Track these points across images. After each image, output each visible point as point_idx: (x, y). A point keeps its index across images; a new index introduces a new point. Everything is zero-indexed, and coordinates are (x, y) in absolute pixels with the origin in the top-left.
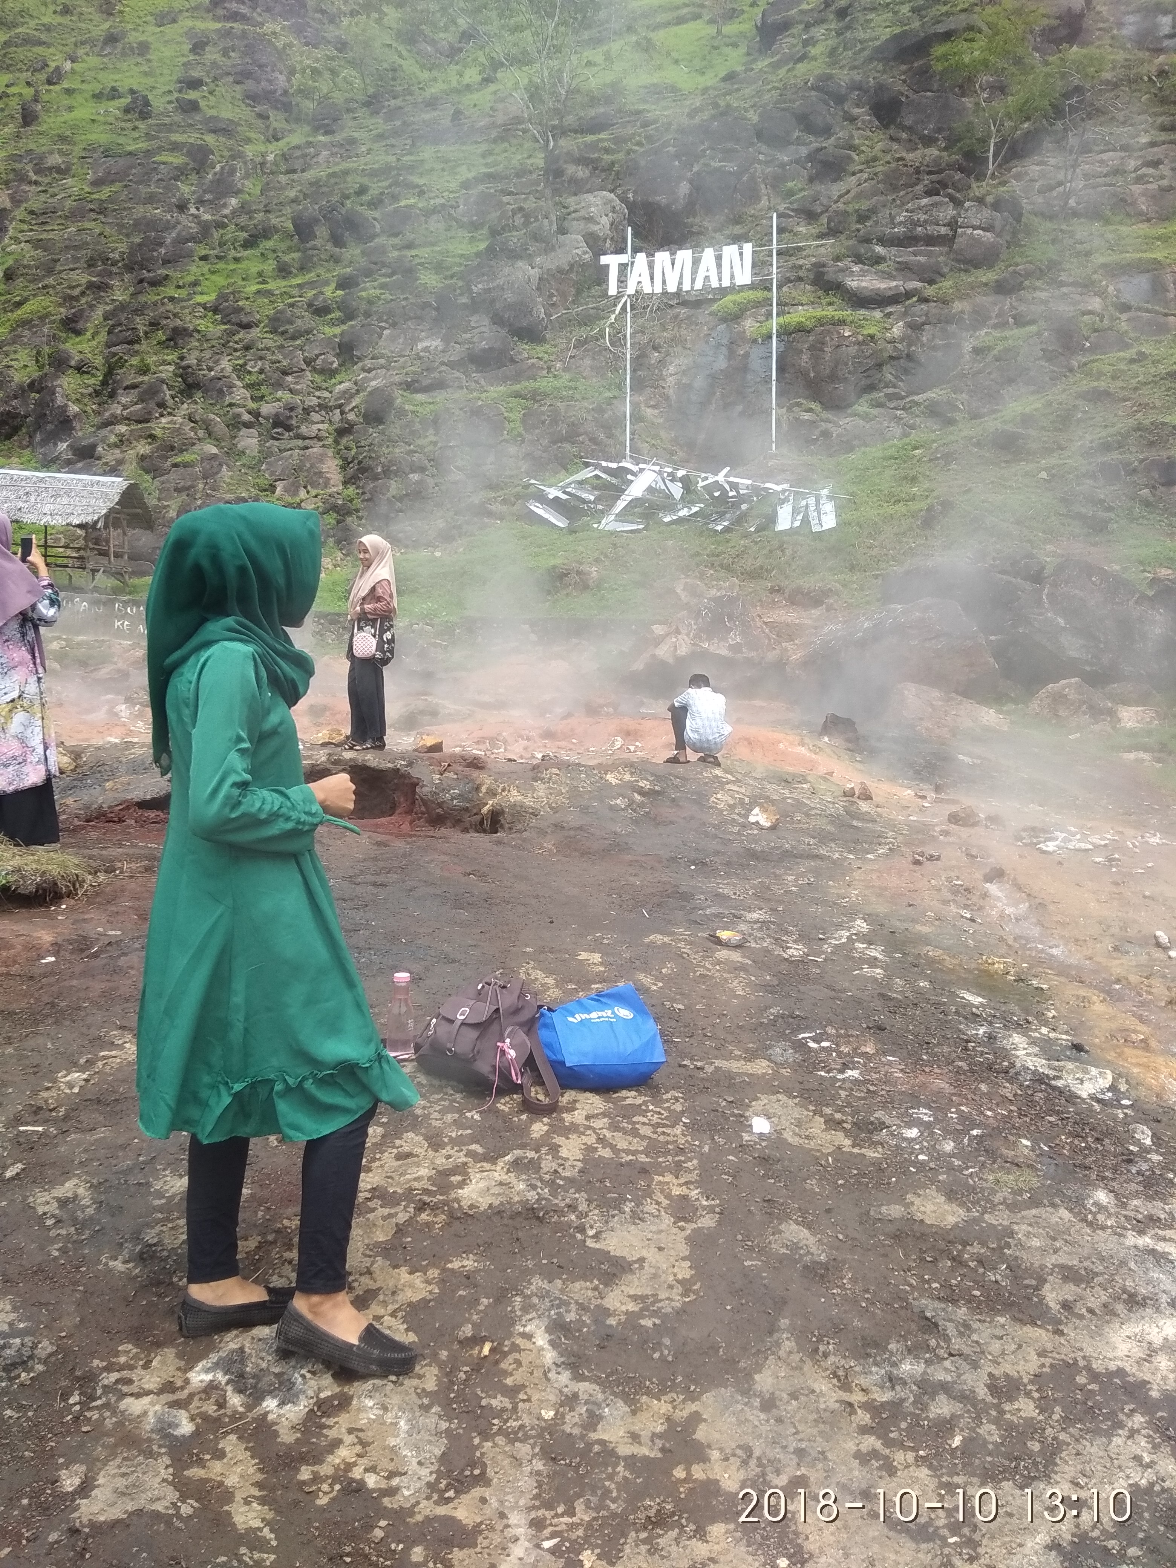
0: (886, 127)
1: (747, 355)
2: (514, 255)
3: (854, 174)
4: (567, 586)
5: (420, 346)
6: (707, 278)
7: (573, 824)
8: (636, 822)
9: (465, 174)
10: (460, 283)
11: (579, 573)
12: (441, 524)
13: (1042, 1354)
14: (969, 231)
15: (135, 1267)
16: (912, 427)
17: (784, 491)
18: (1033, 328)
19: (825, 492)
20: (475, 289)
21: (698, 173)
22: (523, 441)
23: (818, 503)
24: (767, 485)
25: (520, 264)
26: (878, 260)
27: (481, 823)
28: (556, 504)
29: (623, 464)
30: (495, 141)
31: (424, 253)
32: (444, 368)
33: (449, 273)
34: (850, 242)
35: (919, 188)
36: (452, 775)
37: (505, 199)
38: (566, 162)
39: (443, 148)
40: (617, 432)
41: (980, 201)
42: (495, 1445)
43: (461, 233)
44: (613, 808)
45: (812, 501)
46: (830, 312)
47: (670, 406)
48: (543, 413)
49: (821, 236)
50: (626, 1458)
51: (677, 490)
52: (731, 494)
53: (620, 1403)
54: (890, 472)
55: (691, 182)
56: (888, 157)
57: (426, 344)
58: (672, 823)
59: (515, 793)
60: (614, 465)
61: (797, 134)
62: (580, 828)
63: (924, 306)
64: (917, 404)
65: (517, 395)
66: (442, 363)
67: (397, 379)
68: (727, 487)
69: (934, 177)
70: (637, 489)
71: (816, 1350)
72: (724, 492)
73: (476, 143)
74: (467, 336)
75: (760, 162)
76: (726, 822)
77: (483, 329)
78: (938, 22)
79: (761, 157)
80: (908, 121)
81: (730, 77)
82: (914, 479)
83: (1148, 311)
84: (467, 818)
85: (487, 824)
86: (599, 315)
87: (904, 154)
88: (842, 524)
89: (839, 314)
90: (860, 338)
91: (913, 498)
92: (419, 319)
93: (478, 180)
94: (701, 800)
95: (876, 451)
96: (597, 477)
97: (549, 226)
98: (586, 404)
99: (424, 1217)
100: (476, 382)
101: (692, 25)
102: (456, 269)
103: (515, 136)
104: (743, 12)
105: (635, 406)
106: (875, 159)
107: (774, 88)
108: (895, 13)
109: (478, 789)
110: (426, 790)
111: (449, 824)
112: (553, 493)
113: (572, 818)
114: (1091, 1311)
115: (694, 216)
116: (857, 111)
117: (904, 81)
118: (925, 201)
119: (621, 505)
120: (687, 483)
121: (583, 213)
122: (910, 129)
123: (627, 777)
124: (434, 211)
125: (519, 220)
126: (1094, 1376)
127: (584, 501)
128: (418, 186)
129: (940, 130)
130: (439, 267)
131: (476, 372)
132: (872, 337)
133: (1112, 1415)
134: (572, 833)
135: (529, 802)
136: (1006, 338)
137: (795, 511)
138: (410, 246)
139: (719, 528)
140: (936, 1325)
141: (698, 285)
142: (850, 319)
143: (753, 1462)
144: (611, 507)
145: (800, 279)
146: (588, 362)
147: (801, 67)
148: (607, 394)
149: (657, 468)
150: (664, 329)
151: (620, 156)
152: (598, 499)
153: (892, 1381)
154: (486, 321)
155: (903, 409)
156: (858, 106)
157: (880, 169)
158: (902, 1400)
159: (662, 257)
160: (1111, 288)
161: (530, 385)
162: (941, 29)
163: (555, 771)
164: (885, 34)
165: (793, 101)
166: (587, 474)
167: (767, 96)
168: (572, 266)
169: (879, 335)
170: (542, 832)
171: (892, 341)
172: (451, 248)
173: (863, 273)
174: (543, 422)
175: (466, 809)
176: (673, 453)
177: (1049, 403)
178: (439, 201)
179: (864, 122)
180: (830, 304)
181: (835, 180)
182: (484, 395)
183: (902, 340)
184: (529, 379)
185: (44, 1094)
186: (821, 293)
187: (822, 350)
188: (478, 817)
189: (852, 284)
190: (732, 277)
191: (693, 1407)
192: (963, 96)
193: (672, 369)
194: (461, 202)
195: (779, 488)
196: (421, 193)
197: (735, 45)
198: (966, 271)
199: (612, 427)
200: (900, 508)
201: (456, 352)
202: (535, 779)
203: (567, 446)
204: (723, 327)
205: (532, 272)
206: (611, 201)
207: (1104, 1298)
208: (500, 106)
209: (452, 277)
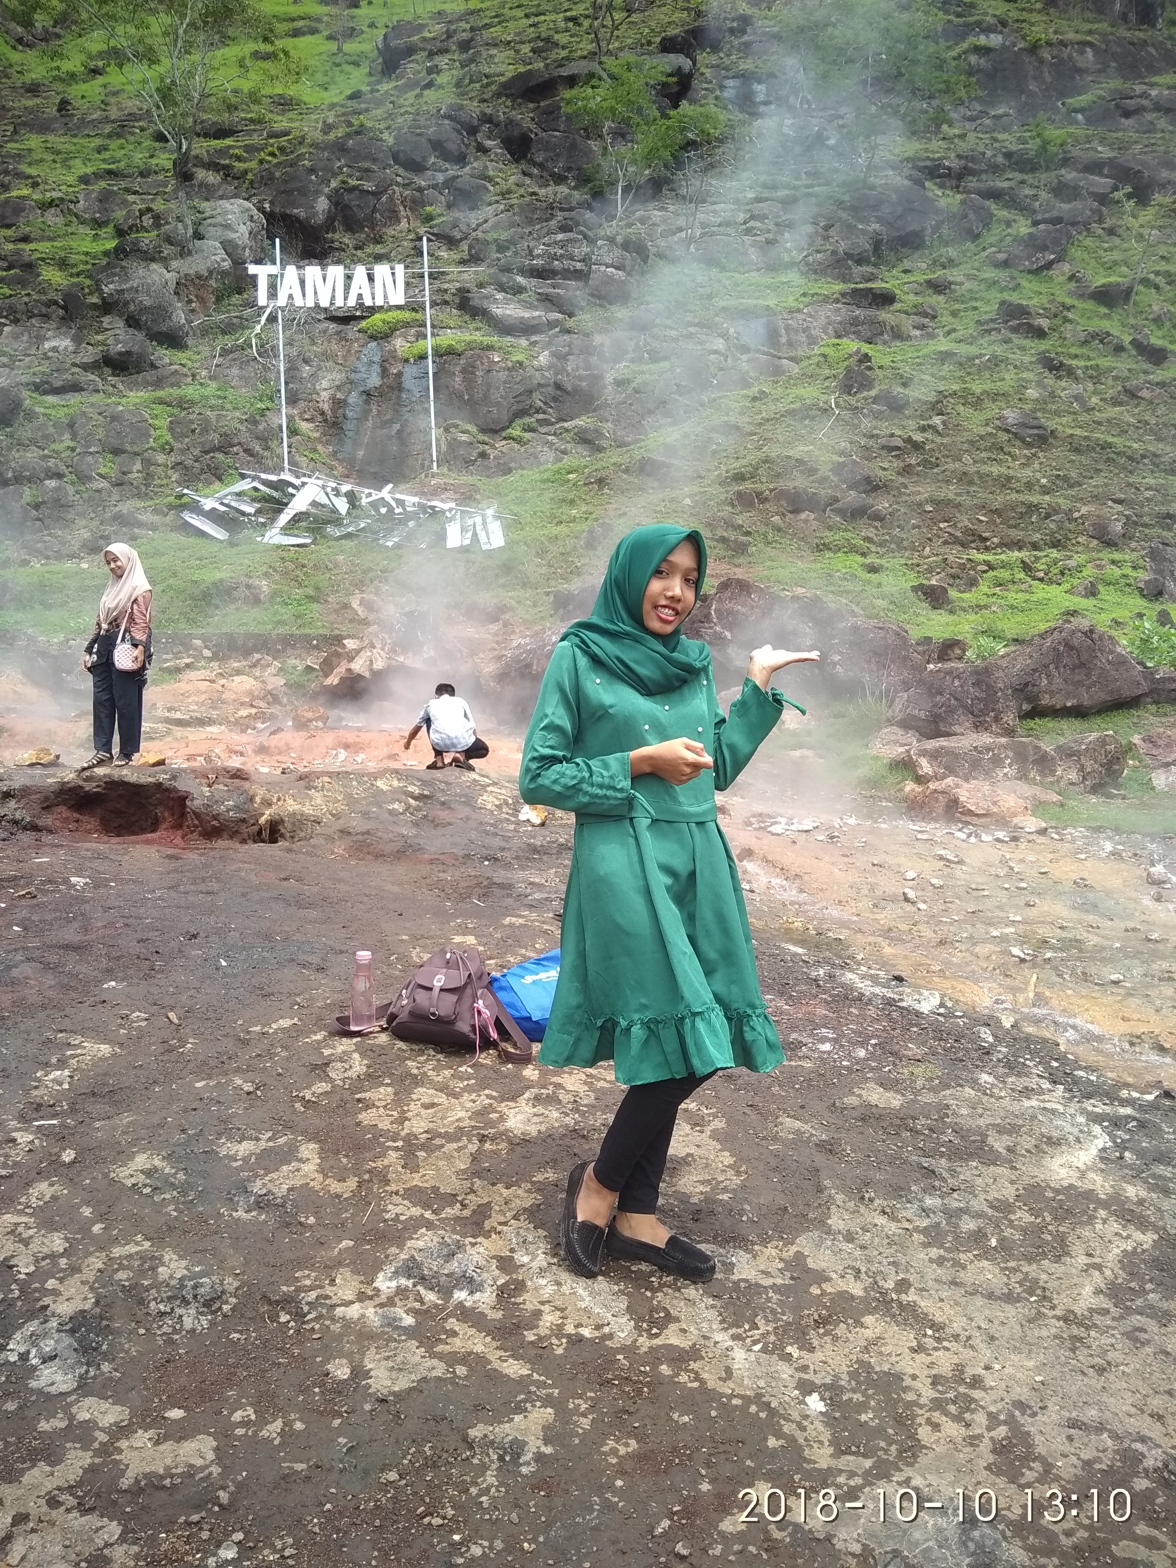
0: (517, 161)
1: (400, 375)
2: (149, 257)
3: (490, 204)
4: (236, 600)
5: (47, 345)
6: (360, 296)
7: (359, 829)
8: (416, 824)
9: (81, 169)
10: (88, 282)
11: (248, 587)
12: (86, 534)
13: (1012, 1182)
14: (603, 268)
15: (260, 1214)
16: (564, 452)
17: (450, 510)
18: (666, 364)
19: (490, 512)
20: (106, 290)
21: (336, 190)
22: (172, 450)
23: (484, 523)
24: (433, 503)
25: (154, 266)
26: (519, 290)
27: (260, 833)
28: (213, 516)
29: (283, 477)
30: (109, 136)
31: (44, 247)
32: (77, 370)
33: (74, 271)
34: (492, 271)
35: (553, 223)
36: (221, 787)
37: (131, 198)
38: (195, 165)
39: (51, 138)
40: (273, 444)
41: (611, 240)
42: (666, 1294)
43: (83, 230)
44: (391, 812)
45: (478, 520)
46: (477, 337)
47: (326, 421)
48: (192, 422)
49: (463, 262)
50: (771, 1287)
51: (342, 505)
52: (397, 511)
53: (742, 1253)
54: (549, 495)
55: (329, 197)
56: (522, 191)
57: (54, 343)
58: (450, 824)
59: (290, 802)
60: (273, 478)
61: (432, 160)
62: (368, 833)
63: (566, 337)
64: (567, 430)
65: (162, 402)
66: (75, 365)
67: (24, 379)
68: (394, 504)
69: (566, 214)
70: (300, 503)
71: (863, 1198)
72: (391, 510)
73: (89, 136)
74: (100, 338)
75: (398, 184)
76: (501, 821)
77: (118, 332)
78: (561, 66)
79: (399, 179)
80: (539, 159)
81: (355, 96)
82: (572, 502)
83: (764, 353)
84: (245, 830)
85: (265, 834)
86: (244, 324)
87: (536, 189)
88: (510, 544)
89: (487, 340)
90: (510, 364)
91: (574, 520)
92: (46, 317)
93: (97, 176)
94: (469, 801)
95: (533, 474)
96: (256, 489)
97: (185, 231)
98: (238, 414)
99: (487, 1146)
100: (114, 386)
101: (308, 39)
102: (82, 267)
103: (133, 134)
104: (362, 32)
105: (290, 419)
106: (509, 192)
107: (406, 112)
108: (517, 52)
109: (252, 799)
110: (197, 803)
111: (225, 836)
112: (208, 504)
113: (357, 824)
114: (1028, 1151)
115: (334, 232)
116: (489, 143)
117: (533, 119)
118: (560, 237)
119: (284, 518)
120: (351, 497)
121: (219, 219)
122: (541, 166)
123: (395, 783)
124: (51, 204)
125: (147, 221)
126: (1057, 1191)
127: (243, 514)
128: (30, 177)
129: (569, 169)
130: (63, 264)
131: (113, 375)
132: (521, 363)
133: (1084, 1212)
134: (360, 837)
135: (308, 810)
136: (643, 372)
137: (464, 530)
138: (25, 239)
139: (390, 544)
140: (933, 1172)
141: (352, 302)
142: (498, 345)
143: (863, 1276)
144: (273, 520)
145: (446, 303)
146: (235, 371)
147: (430, 95)
148: (260, 405)
149: (320, 483)
150: (314, 343)
151: (253, 164)
152: (259, 512)
153: (926, 1212)
154: (120, 323)
155: (555, 434)
156: (489, 138)
157: (516, 201)
158: (938, 1224)
159: (313, 271)
160: (732, 331)
161: (175, 392)
162: (564, 72)
163: (326, 779)
164: (510, 72)
165: (427, 127)
166: (245, 485)
167: (400, 120)
168: (211, 273)
169: (527, 363)
170: (329, 838)
171: (540, 369)
172: (74, 244)
173: (507, 302)
174: (193, 431)
175: (243, 821)
176: (332, 468)
177: (687, 436)
178: (56, 195)
179: (496, 154)
180: (477, 329)
181: (472, 209)
182: (124, 400)
183: (549, 368)
184: (172, 385)
185: (35, 1093)
186: (467, 318)
187: (473, 373)
188: (256, 828)
189: (497, 310)
190: (386, 297)
191: (794, 1249)
192: (588, 138)
193: (325, 384)
194: (81, 197)
195: (445, 506)
196: (35, 185)
197: (356, 64)
198: (602, 306)
199: (267, 438)
200: (562, 529)
201: (89, 354)
202: (309, 788)
203: (220, 456)
204: (374, 344)
205: (168, 276)
206: (248, 210)
207: (1034, 1142)
208: (113, 100)
209: (78, 275)
